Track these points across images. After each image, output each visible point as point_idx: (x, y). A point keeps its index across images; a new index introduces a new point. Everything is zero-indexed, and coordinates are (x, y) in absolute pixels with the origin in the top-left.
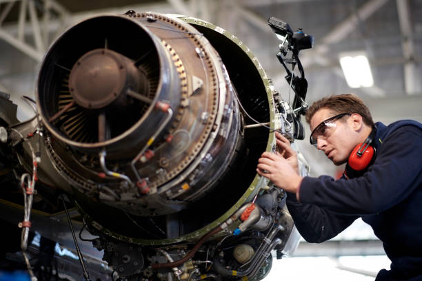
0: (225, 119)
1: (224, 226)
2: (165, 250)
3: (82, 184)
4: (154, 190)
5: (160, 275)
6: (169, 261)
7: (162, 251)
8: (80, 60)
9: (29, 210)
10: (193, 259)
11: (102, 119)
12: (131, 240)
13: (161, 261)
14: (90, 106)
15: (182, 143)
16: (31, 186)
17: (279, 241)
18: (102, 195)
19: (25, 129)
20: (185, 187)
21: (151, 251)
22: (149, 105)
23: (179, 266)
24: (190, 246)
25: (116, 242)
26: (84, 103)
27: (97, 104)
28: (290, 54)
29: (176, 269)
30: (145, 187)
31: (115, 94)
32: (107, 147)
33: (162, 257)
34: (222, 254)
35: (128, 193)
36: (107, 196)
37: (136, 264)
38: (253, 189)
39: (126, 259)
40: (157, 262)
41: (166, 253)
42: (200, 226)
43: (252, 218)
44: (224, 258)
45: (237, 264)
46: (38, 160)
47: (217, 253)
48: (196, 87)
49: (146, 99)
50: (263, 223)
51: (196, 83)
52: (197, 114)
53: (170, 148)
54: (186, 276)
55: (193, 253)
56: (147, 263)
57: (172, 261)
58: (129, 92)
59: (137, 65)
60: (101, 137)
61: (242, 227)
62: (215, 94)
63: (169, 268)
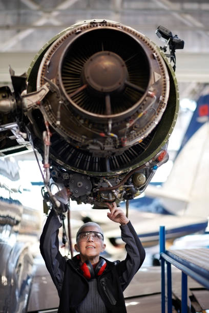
1: (148, 165)
2: (107, 179)
3: (76, 138)
5: (103, 195)
6: (109, 186)
7: (105, 179)
8: (92, 57)
9: (48, 156)
10: (124, 184)
11: (108, 99)
12: (85, 172)
13: (105, 186)
14: (102, 90)
16: (48, 140)
18: (91, 147)
21: (96, 180)
22: (143, 93)
23: (116, 189)
26: (98, 87)
27: (107, 89)
29: (114, 191)
30: (126, 143)
31: (120, 84)
33: (104, 183)
34: (131, 180)
35: (109, 146)
37: (87, 188)
38: (166, 142)
39: (80, 185)
40: (101, 187)
41: (107, 181)
43: (164, 159)
48: (156, 80)
57: (112, 186)
61: (159, 165)
63: (109, 191)
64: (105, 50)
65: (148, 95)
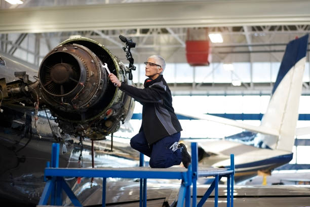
0: (101, 84)
1: (101, 116)
4: (78, 107)
5: (79, 133)
6: (82, 128)
7: (80, 124)
10: (91, 127)
11: (62, 87)
12: (69, 121)
13: (80, 128)
15: (87, 93)
16: (37, 106)
17: (122, 119)
18: (61, 109)
19: (33, 85)
20: (88, 105)
21: (76, 125)
22: (76, 84)
23: (86, 130)
24: (90, 122)
25: (63, 121)
28: (127, 50)
30: (75, 107)
31: (66, 79)
32: (64, 96)
33: (80, 126)
35: (70, 108)
36: (62, 109)
37: (71, 129)
38: (111, 104)
39: (67, 127)
40: (78, 129)
42: (93, 116)
43: (111, 114)
44: (102, 125)
45: (106, 128)
46: (40, 98)
47: (99, 124)
48: (92, 74)
49: (76, 81)
50: (115, 114)
51: (91, 73)
52: (92, 83)
53: (83, 94)
54: (88, 133)
55: (91, 125)
56: (75, 129)
58: (70, 78)
59: (72, 68)
60: (62, 93)
61: (107, 117)
62: (98, 76)
63: (82, 130)
64: (63, 62)
65: (79, 84)
